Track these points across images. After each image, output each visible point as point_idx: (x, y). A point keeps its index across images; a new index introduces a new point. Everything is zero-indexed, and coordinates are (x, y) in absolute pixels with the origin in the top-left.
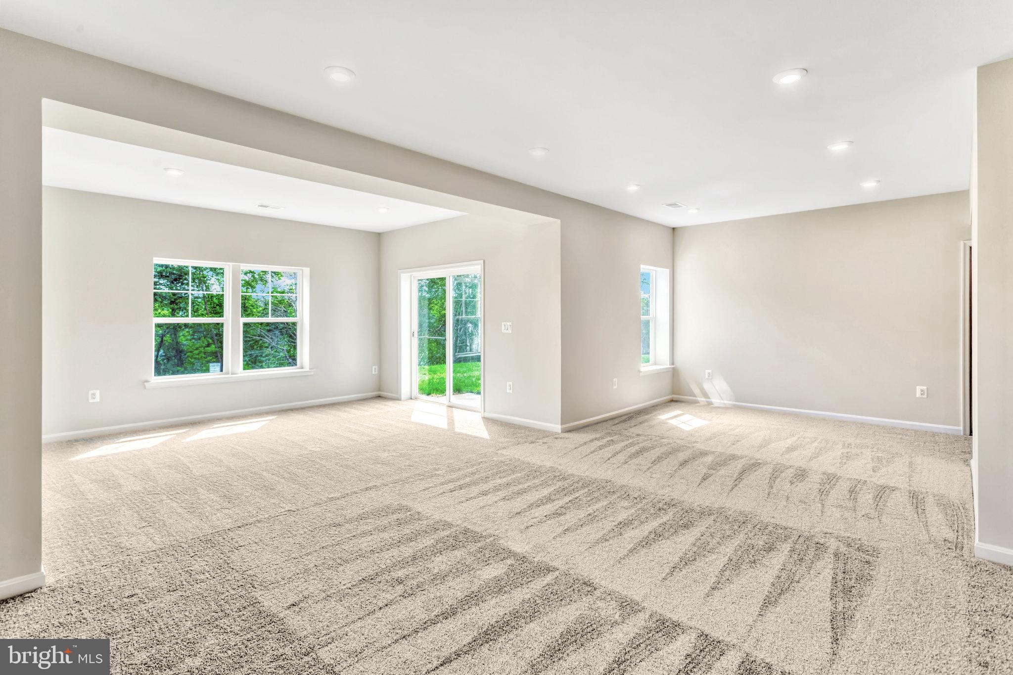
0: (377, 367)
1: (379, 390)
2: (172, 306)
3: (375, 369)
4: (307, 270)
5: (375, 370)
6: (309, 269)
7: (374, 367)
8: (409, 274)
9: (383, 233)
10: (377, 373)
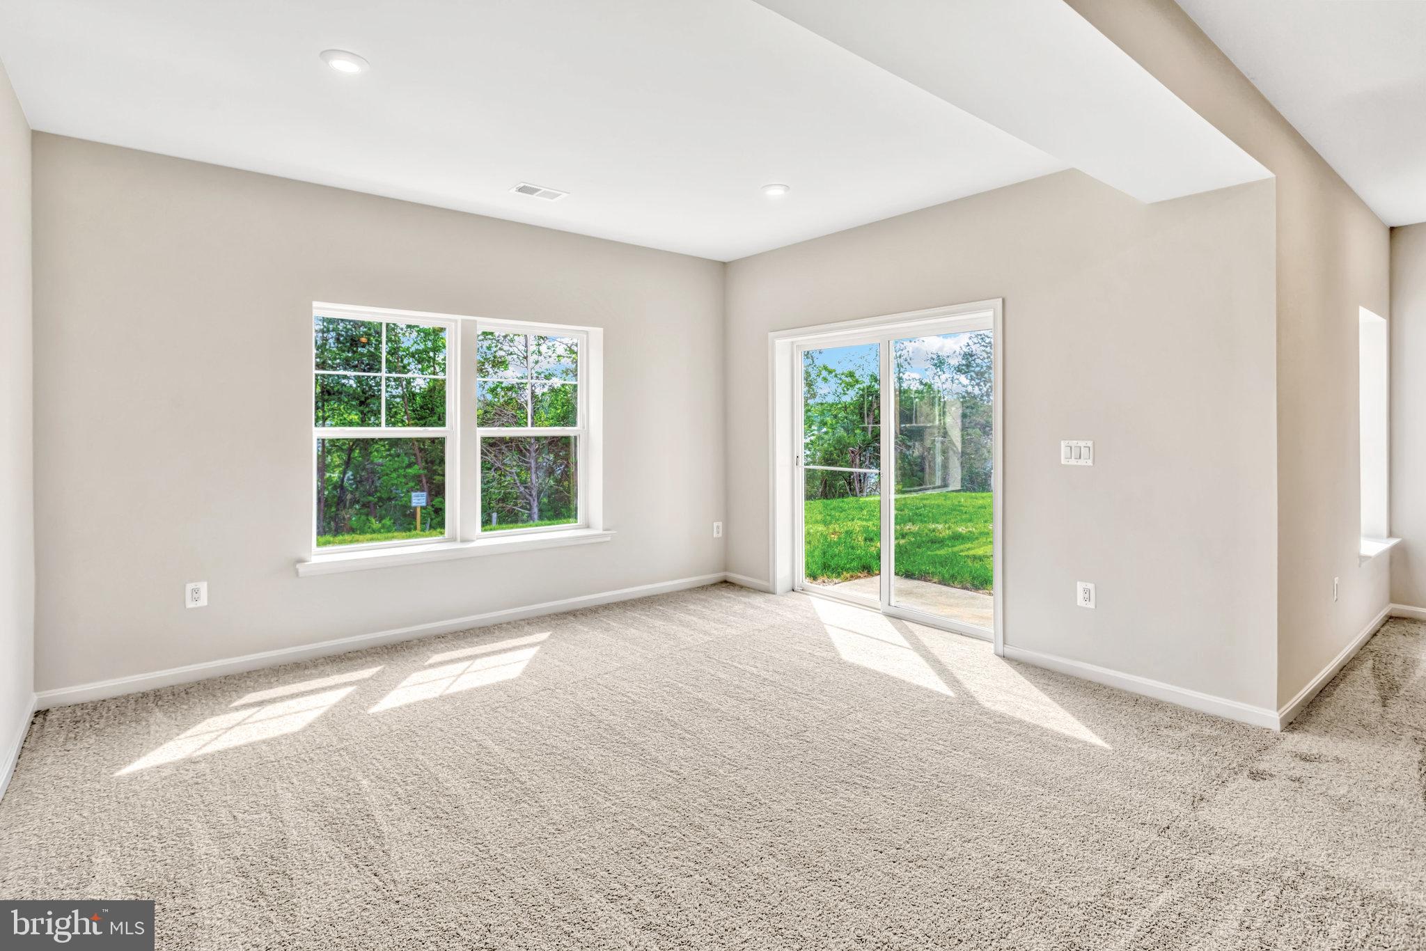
0: (720, 524)
1: (726, 569)
2: (361, 408)
3: (718, 527)
4: (597, 333)
5: (717, 529)
6: (601, 330)
7: (715, 524)
8: (790, 340)
9: (730, 262)
10: (720, 535)
